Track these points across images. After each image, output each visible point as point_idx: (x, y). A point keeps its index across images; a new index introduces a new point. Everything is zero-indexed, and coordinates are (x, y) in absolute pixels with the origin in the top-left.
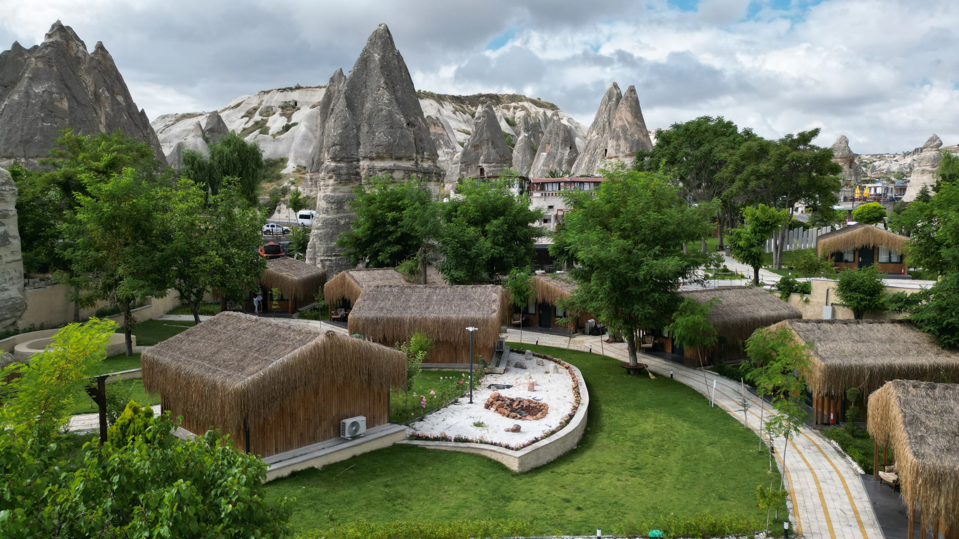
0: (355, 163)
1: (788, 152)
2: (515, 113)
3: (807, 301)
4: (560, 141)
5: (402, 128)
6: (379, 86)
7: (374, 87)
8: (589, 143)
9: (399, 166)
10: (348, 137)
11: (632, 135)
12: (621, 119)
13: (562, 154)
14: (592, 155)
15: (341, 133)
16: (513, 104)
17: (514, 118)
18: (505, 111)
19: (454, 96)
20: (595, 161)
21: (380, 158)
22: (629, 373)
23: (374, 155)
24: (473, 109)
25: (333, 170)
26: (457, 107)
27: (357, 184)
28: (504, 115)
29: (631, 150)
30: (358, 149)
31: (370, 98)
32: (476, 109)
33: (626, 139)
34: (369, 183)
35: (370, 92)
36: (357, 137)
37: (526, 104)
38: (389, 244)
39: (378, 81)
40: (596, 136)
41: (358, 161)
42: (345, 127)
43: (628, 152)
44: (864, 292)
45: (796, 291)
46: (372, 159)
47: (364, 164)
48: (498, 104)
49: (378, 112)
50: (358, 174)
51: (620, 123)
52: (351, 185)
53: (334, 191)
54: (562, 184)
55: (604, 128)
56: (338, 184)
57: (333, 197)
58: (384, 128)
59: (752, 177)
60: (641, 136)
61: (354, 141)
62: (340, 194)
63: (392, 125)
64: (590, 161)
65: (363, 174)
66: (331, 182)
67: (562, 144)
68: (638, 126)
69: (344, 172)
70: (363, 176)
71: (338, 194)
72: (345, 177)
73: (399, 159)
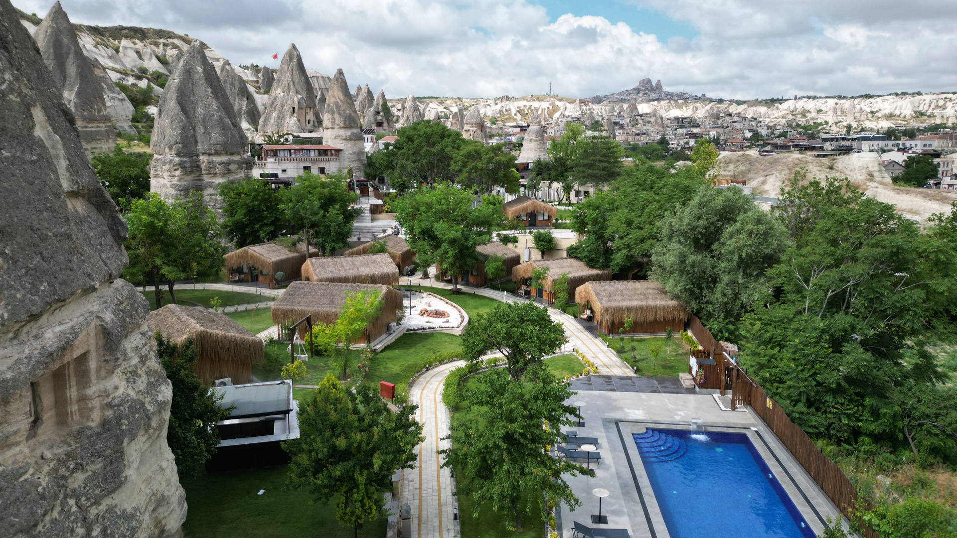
0: (195, 157)
1: (493, 157)
2: (165, 51)
3: (516, 247)
4: (236, 91)
5: (230, 129)
6: (208, 95)
7: (203, 95)
8: (274, 99)
9: (233, 160)
10: (187, 136)
11: (344, 111)
12: (334, 97)
13: (240, 105)
14: (280, 112)
15: (181, 133)
16: (162, 40)
17: (165, 56)
18: (154, 47)
19: (91, 27)
20: (283, 117)
21: (217, 153)
22: (453, 294)
23: (213, 152)
24: (116, 42)
25: (180, 164)
26: (98, 39)
27: (198, 174)
28: (154, 51)
29: (345, 124)
30: (196, 146)
31: (200, 104)
32: (120, 42)
33: (340, 114)
34: (209, 174)
35: (199, 99)
36: (194, 136)
37: (176, 41)
38: (267, 225)
39: (206, 91)
40: (282, 94)
41: (198, 155)
42: (183, 128)
43: (342, 125)
44: (546, 242)
45: (510, 241)
46: (210, 154)
47: (203, 159)
48: (144, 39)
49: (211, 116)
50: (198, 166)
51: (333, 100)
52: (193, 175)
53: (180, 180)
54: (292, 151)
55: (289, 87)
56: (183, 175)
57: (180, 186)
58: (217, 130)
59: (473, 171)
60: (351, 112)
61: (192, 140)
62: (186, 183)
63: (224, 128)
64: (279, 117)
65: (203, 166)
66: (178, 173)
67: (238, 95)
68: (348, 103)
69: (188, 165)
70: (203, 168)
71: (183, 183)
72: (190, 169)
73: (232, 154)
